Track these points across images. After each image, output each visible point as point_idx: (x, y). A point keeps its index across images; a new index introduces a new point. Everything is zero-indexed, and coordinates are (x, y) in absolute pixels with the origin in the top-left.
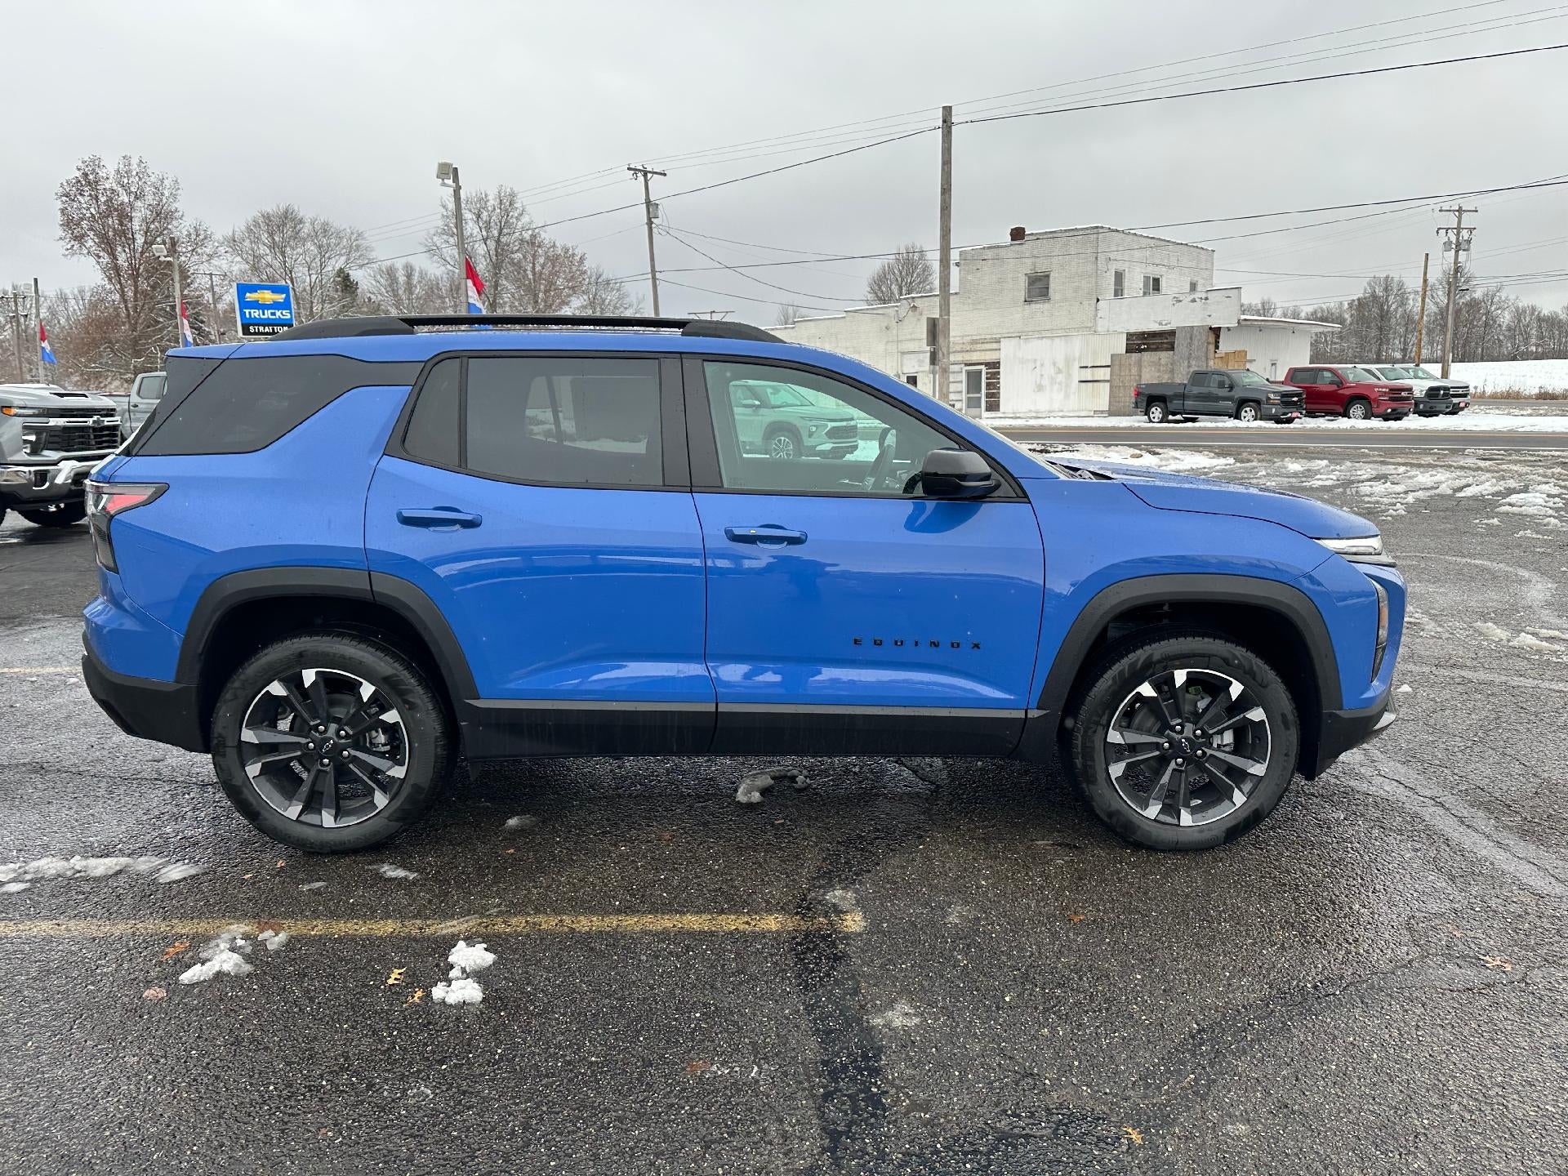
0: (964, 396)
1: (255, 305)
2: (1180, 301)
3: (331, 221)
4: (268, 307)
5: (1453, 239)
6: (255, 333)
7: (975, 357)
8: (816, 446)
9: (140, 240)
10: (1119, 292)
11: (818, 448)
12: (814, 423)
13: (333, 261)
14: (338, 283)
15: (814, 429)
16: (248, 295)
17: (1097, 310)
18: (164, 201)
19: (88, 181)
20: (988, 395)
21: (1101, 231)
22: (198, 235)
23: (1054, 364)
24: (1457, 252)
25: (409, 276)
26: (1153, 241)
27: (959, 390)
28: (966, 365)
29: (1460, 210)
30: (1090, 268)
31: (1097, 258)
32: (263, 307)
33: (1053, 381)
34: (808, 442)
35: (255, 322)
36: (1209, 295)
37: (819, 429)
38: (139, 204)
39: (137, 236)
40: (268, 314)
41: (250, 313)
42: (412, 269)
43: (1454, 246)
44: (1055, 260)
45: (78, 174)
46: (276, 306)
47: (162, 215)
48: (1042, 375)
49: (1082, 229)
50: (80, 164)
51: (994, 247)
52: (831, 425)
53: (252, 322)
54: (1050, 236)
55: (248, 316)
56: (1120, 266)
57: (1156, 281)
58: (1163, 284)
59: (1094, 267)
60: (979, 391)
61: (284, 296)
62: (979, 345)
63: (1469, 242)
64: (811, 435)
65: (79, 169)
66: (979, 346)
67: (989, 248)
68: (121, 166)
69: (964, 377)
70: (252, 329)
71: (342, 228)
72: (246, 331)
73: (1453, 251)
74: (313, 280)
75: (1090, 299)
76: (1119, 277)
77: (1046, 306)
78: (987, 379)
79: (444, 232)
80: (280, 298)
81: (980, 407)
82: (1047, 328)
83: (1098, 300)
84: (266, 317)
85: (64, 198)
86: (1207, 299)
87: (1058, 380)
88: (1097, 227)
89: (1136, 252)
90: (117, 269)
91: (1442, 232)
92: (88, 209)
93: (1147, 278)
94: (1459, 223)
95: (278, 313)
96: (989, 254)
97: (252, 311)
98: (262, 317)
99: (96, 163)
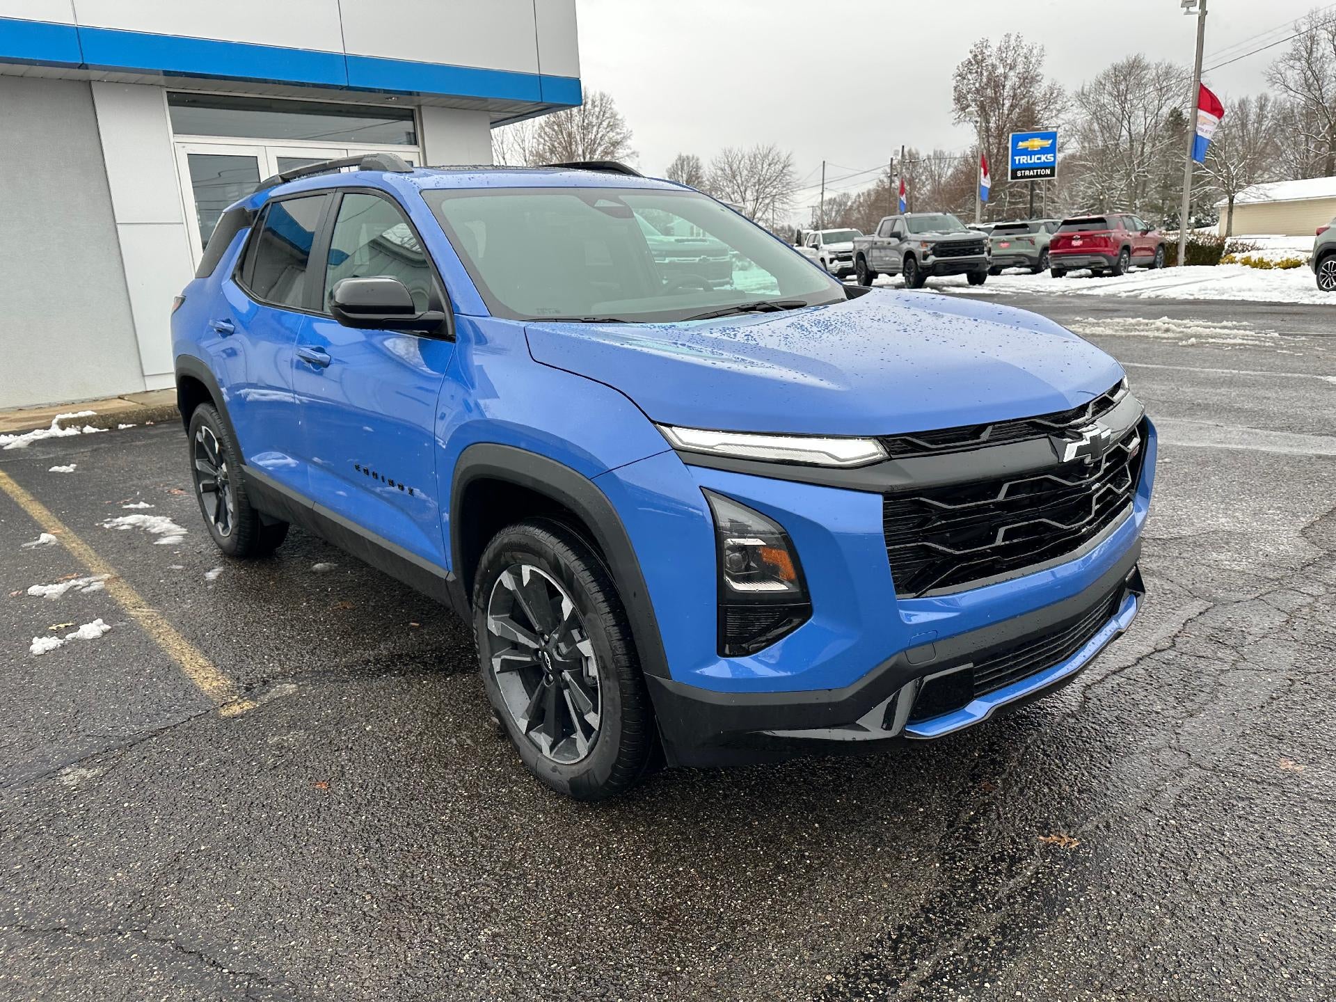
1: (1026, 152)
3: (1173, 64)
4: (1035, 153)
6: (1022, 177)
9: (1007, 103)
13: (1170, 102)
14: (1171, 122)
16: (1020, 143)
18: (1031, 67)
19: (977, 61)
22: (1051, 94)
25: (1262, 107)
32: (1029, 153)
35: (1024, 167)
38: (1011, 74)
39: (1006, 101)
40: (1035, 159)
41: (1019, 160)
42: (1266, 100)
45: (970, 56)
46: (1043, 151)
47: (1028, 80)
50: (973, 48)
53: (1019, 167)
55: (1017, 162)
61: (1050, 142)
65: (971, 52)
68: (1003, 43)
70: (1019, 174)
71: (1183, 69)
72: (1014, 176)
74: (1148, 121)
79: (1292, 57)
80: (1047, 143)
84: (1032, 161)
85: (958, 78)
90: (988, 129)
92: (974, 84)
95: (1043, 158)
97: (1022, 157)
98: (1029, 161)
99: (985, 44)
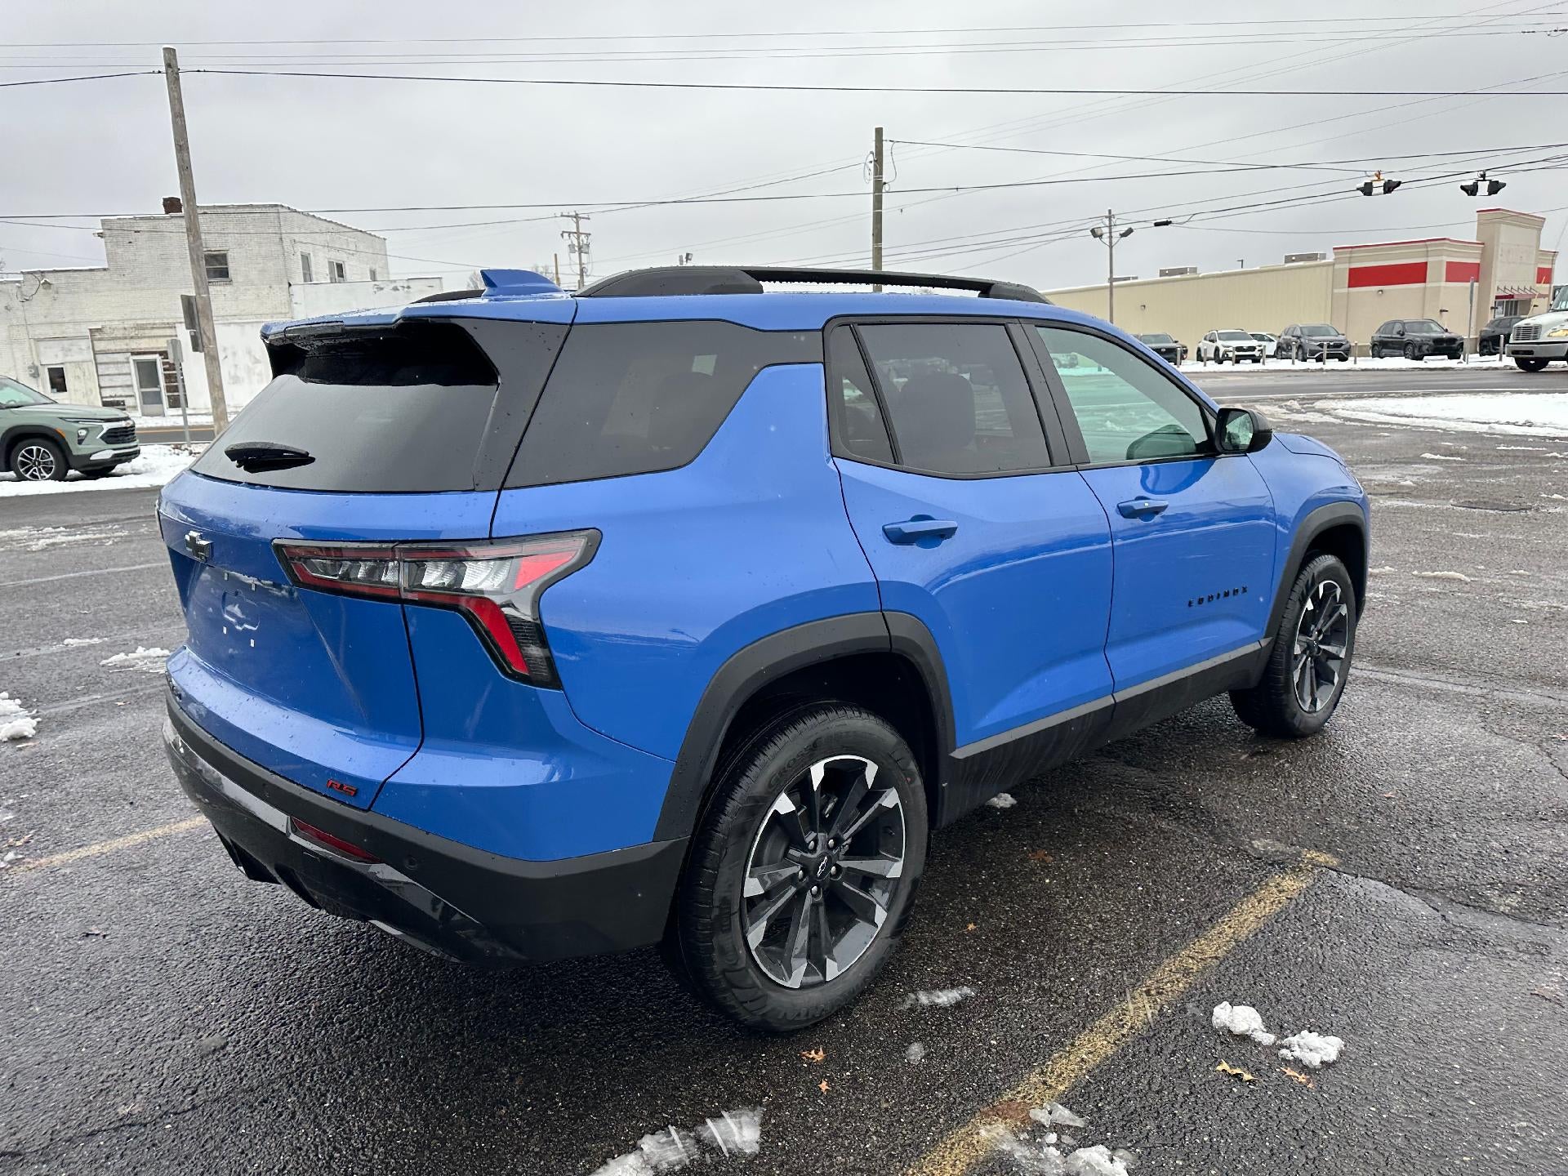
0: (136, 390)
2: (382, 289)
5: (576, 243)
7: (144, 345)
8: (91, 455)
10: (308, 276)
11: (93, 458)
12: (81, 425)
15: (83, 433)
17: (291, 295)
20: (169, 389)
21: (281, 210)
23: (249, 353)
24: (580, 254)
26: (331, 226)
27: (129, 383)
28: (133, 354)
29: (576, 216)
30: (276, 248)
31: (281, 239)
33: (249, 371)
34: (77, 450)
36: (411, 284)
37: (91, 433)
43: (577, 249)
44: (230, 238)
48: (236, 366)
49: (258, 206)
51: (149, 219)
52: (107, 426)
54: (219, 211)
56: (307, 249)
57: (340, 267)
58: (347, 269)
59: (279, 248)
60: (157, 384)
62: (146, 331)
63: (588, 245)
64: (80, 442)
66: (148, 332)
67: (141, 218)
69: (133, 369)
73: (577, 253)
75: (281, 283)
76: (306, 259)
77: (228, 288)
78: (165, 370)
81: (161, 403)
82: (233, 313)
83: (290, 285)
86: (409, 287)
87: (257, 371)
88: (276, 206)
89: (317, 236)
91: (566, 235)
93: (331, 263)
94: (578, 228)
96: (143, 226)
